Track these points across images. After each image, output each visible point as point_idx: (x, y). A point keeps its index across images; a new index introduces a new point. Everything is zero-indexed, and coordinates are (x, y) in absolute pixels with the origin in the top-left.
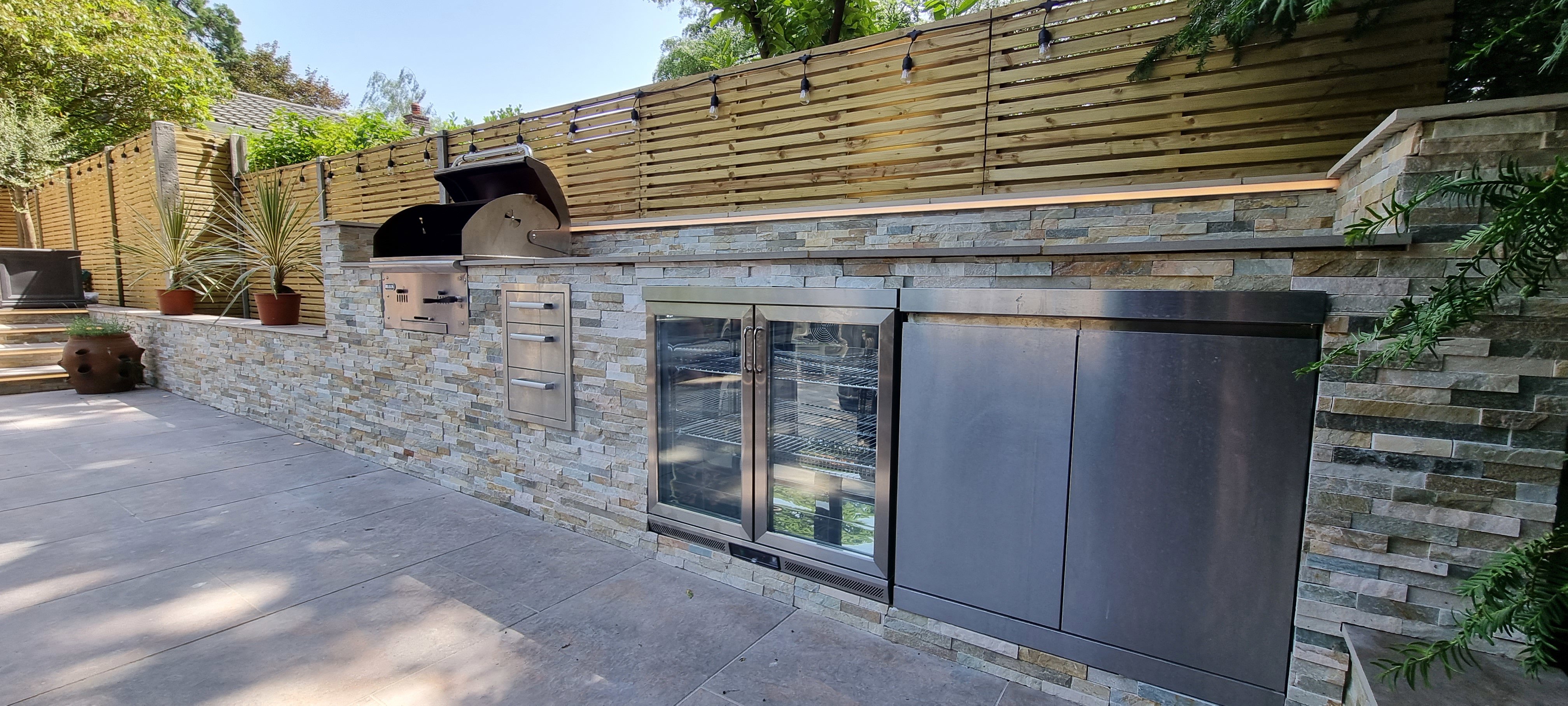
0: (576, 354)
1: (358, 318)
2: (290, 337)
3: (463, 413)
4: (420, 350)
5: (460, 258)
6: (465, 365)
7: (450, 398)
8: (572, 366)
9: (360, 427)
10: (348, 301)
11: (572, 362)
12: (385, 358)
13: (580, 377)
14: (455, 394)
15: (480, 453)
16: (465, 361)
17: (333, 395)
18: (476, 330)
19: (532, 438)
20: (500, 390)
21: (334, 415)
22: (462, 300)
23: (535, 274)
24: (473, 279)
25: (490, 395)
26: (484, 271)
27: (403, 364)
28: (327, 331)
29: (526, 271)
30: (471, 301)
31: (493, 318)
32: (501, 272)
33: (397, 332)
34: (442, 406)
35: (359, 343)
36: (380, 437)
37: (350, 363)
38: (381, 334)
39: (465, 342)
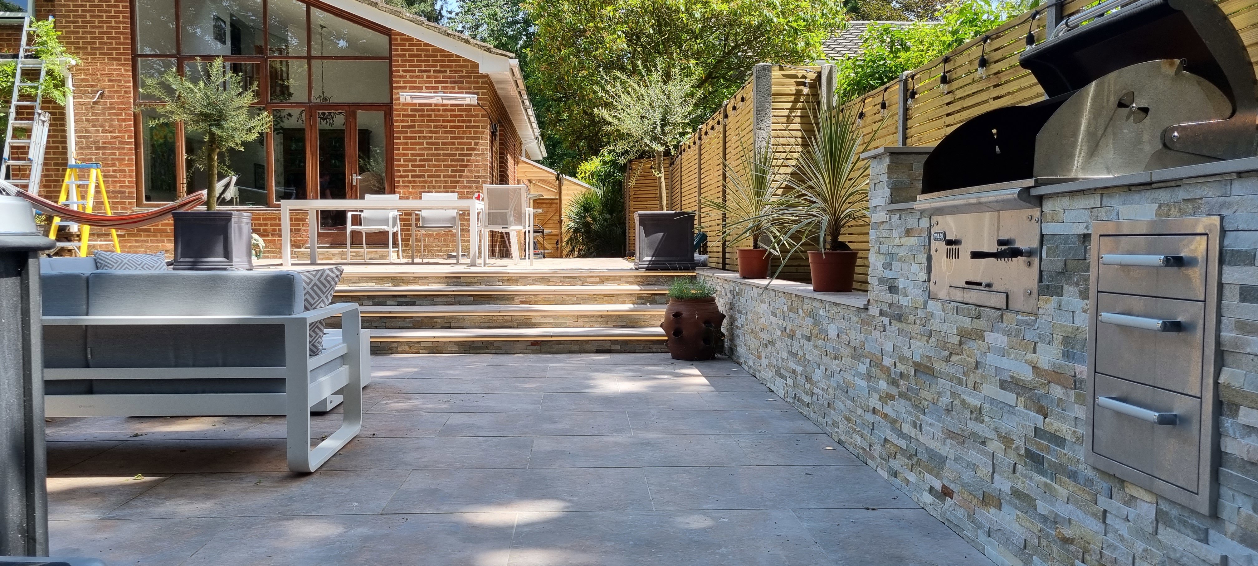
0: (1229, 359)
1: (901, 284)
2: (835, 308)
3: (1022, 445)
4: (969, 334)
5: (1030, 182)
6: (1030, 363)
7: (1005, 416)
8: (1216, 384)
9: (894, 438)
10: (892, 259)
11: (1217, 374)
12: (928, 342)
13: (1234, 409)
14: (1011, 410)
15: (1044, 519)
16: (1030, 356)
17: (870, 389)
18: (1050, 304)
19: (1132, 513)
20: (1080, 412)
21: (869, 417)
22: (1030, 253)
23: (1154, 201)
24: (1049, 217)
25: (1063, 419)
26: (1065, 202)
27: (947, 353)
28: (869, 300)
29: (1137, 197)
30: (1044, 256)
31: (1077, 284)
32: (1094, 201)
33: (942, 305)
34: (993, 426)
35: (900, 318)
36: (915, 459)
37: (888, 347)
38: (925, 307)
39: (1031, 325)
